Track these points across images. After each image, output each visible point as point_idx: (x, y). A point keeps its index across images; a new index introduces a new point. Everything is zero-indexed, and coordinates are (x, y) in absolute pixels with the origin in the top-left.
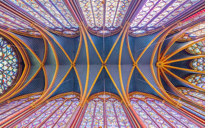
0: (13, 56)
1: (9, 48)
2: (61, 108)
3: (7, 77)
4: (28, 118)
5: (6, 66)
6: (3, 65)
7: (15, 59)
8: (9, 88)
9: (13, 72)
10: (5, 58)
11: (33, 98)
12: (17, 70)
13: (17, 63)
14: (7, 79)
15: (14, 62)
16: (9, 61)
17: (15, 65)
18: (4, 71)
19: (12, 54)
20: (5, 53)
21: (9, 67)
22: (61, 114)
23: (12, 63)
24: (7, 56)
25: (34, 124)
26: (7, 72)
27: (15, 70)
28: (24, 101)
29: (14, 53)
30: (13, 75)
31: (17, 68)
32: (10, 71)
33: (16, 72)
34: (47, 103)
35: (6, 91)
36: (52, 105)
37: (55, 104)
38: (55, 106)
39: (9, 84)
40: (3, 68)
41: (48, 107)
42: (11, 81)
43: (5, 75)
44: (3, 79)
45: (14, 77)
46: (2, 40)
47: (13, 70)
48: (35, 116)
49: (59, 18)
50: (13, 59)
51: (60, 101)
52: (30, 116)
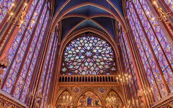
0: (80, 40)
1: (74, 42)
2: (137, 7)
3: (98, 44)
4: (135, 37)
5: (89, 44)
6: (89, 47)
7: (83, 38)
8: (107, 42)
9: (94, 40)
10: (83, 45)
11: (119, 27)
12: (92, 37)
13: (86, 37)
14: (100, 44)
15: (86, 39)
16: (85, 42)
17: (88, 39)
18: (93, 45)
19: (79, 40)
20: (78, 45)
21: (90, 42)
22: (142, 10)
23: (87, 40)
24: (81, 44)
25: (141, 35)
26: (94, 43)
27: (93, 38)
28: (121, 34)
29: (78, 39)
30: (97, 40)
31: (91, 37)
32: (93, 42)
33: (94, 38)
34: (128, 18)
35: (109, 45)
36: (131, 14)
37: (130, 12)
38: (132, 12)
39: (104, 42)
40: (91, 46)
41: (132, 19)
42: (102, 41)
43: (97, 45)
44: (99, 47)
45: (98, 39)
46: (68, 47)
47: (92, 40)
48: (136, 32)
49: (38, 10)
50: (83, 40)
51: (129, 5)
52: (134, 35)
